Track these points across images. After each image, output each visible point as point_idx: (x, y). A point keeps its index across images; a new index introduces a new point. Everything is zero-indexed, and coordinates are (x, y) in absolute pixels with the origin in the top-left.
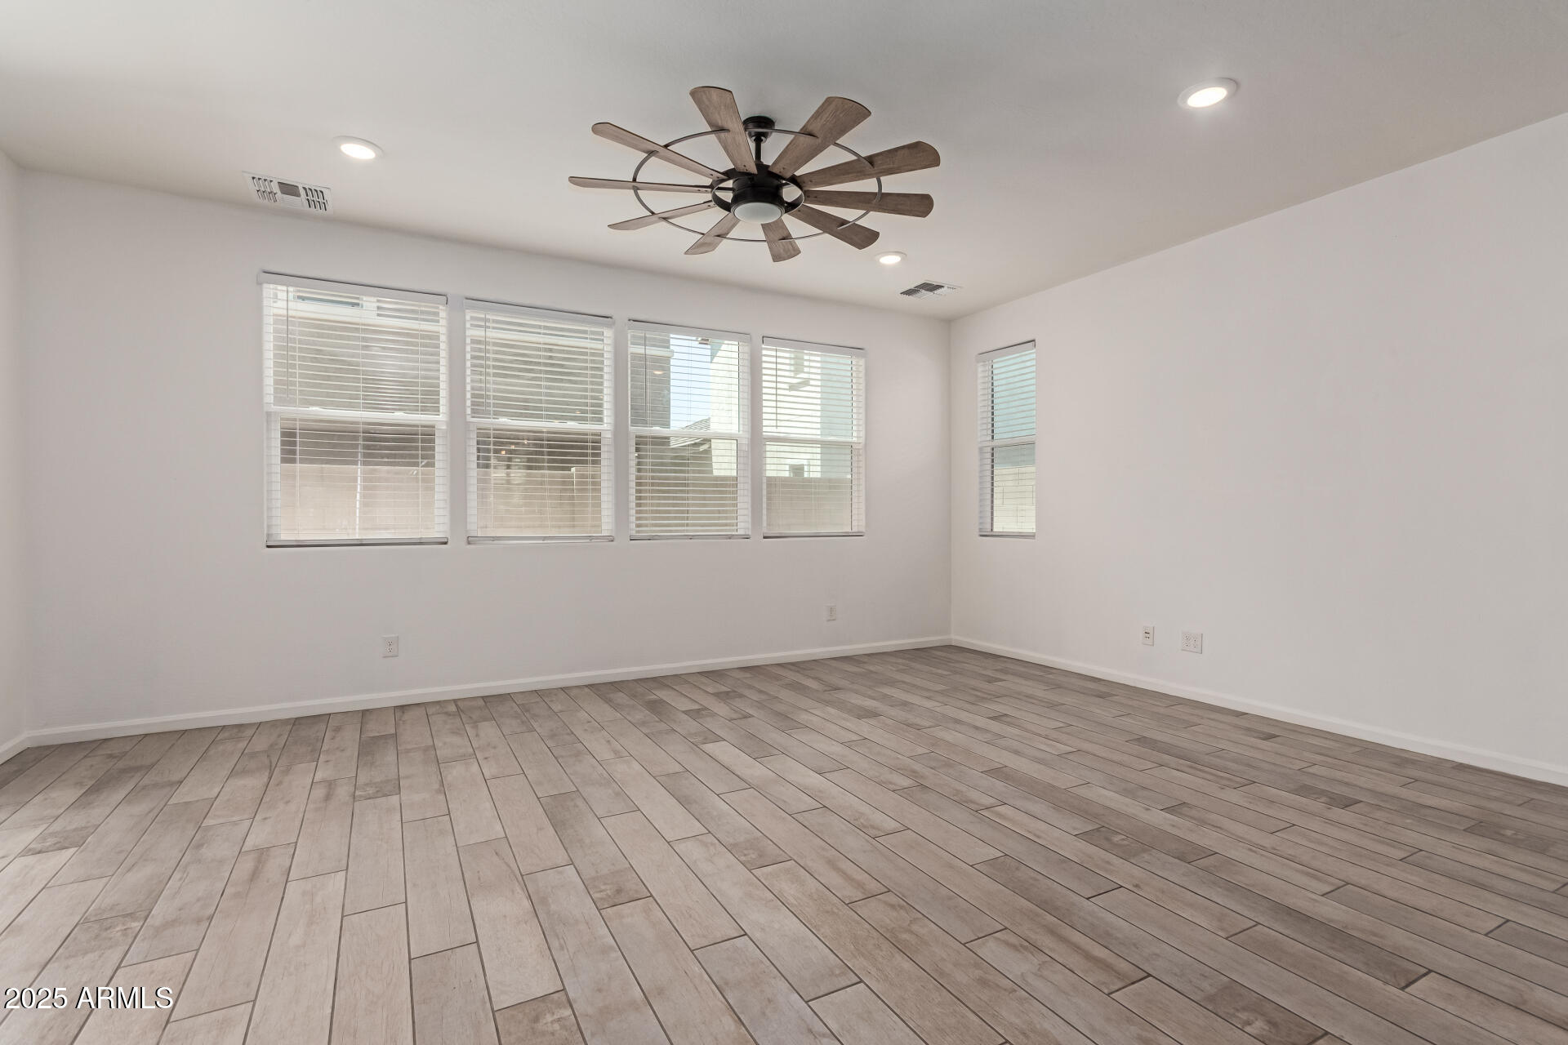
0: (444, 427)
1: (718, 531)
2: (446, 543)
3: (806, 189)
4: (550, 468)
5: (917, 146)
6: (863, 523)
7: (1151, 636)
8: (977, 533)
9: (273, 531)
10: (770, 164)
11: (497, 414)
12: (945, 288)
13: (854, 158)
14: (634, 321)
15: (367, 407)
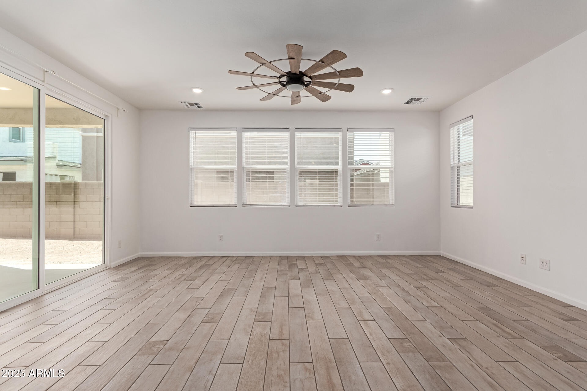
0: (236, 170)
1: (329, 203)
2: (237, 206)
3: (309, 76)
4: (268, 181)
5: (333, 52)
6: (394, 201)
7: (524, 259)
8: (450, 206)
9: (192, 202)
10: (290, 70)
11: (253, 165)
12: (423, 99)
13: (315, 62)
14: (297, 129)
15: (216, 165)
